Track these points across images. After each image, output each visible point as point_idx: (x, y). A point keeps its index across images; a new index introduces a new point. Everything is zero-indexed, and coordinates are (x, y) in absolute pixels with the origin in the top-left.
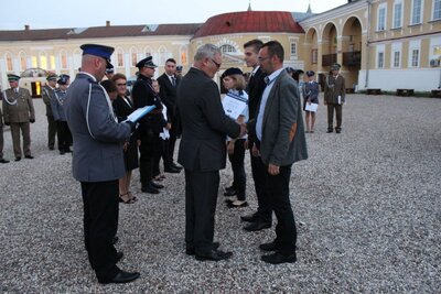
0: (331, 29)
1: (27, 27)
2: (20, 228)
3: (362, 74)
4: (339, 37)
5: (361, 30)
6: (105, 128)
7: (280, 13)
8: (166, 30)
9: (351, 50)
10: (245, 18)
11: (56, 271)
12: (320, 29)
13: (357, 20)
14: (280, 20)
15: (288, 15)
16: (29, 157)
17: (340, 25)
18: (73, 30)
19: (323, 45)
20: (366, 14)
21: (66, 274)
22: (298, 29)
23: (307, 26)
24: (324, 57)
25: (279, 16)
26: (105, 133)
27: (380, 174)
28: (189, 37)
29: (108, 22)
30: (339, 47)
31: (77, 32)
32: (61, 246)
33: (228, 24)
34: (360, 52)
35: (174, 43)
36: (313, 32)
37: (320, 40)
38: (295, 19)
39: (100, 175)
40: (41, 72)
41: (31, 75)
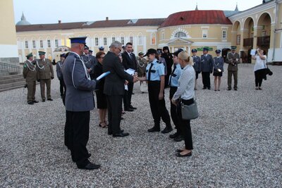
0: (250, 21)
1: (60, 21)
2: (40, 137)
3: (270, 51)
4: (255, 26)
5: (270, 22)
6: (82, 82)
7: (216, 11)
8: (143, 23)
9: (263, 35)
10: (192, 15)
11: (53, 160)
12: (242, 22)
13: (268, 15)
14: (216, 16)
15: (221, 12)
16: (50, 99)
17: (256, 19)
18: (86, 23)
19: (244, 32)
20: (275, 11)
21: (58, 162)
22: (228, 21)
23: (233, 20)
24: (244, 40)
25: (215, 14)
26: (82, 85)
27: (260, 117)
28: (157, 27)
29: (107, 18)
30: (255, 33)
31: (88, 24)
32: (58, 148)
33: (182, 18)
34: (269, 37)
35: (147, 31)
36: (238, 23)
37: (242, 29)
38: (226, 15)
39: (79, 108)
40: (67, 49)
41: (61, 51)
